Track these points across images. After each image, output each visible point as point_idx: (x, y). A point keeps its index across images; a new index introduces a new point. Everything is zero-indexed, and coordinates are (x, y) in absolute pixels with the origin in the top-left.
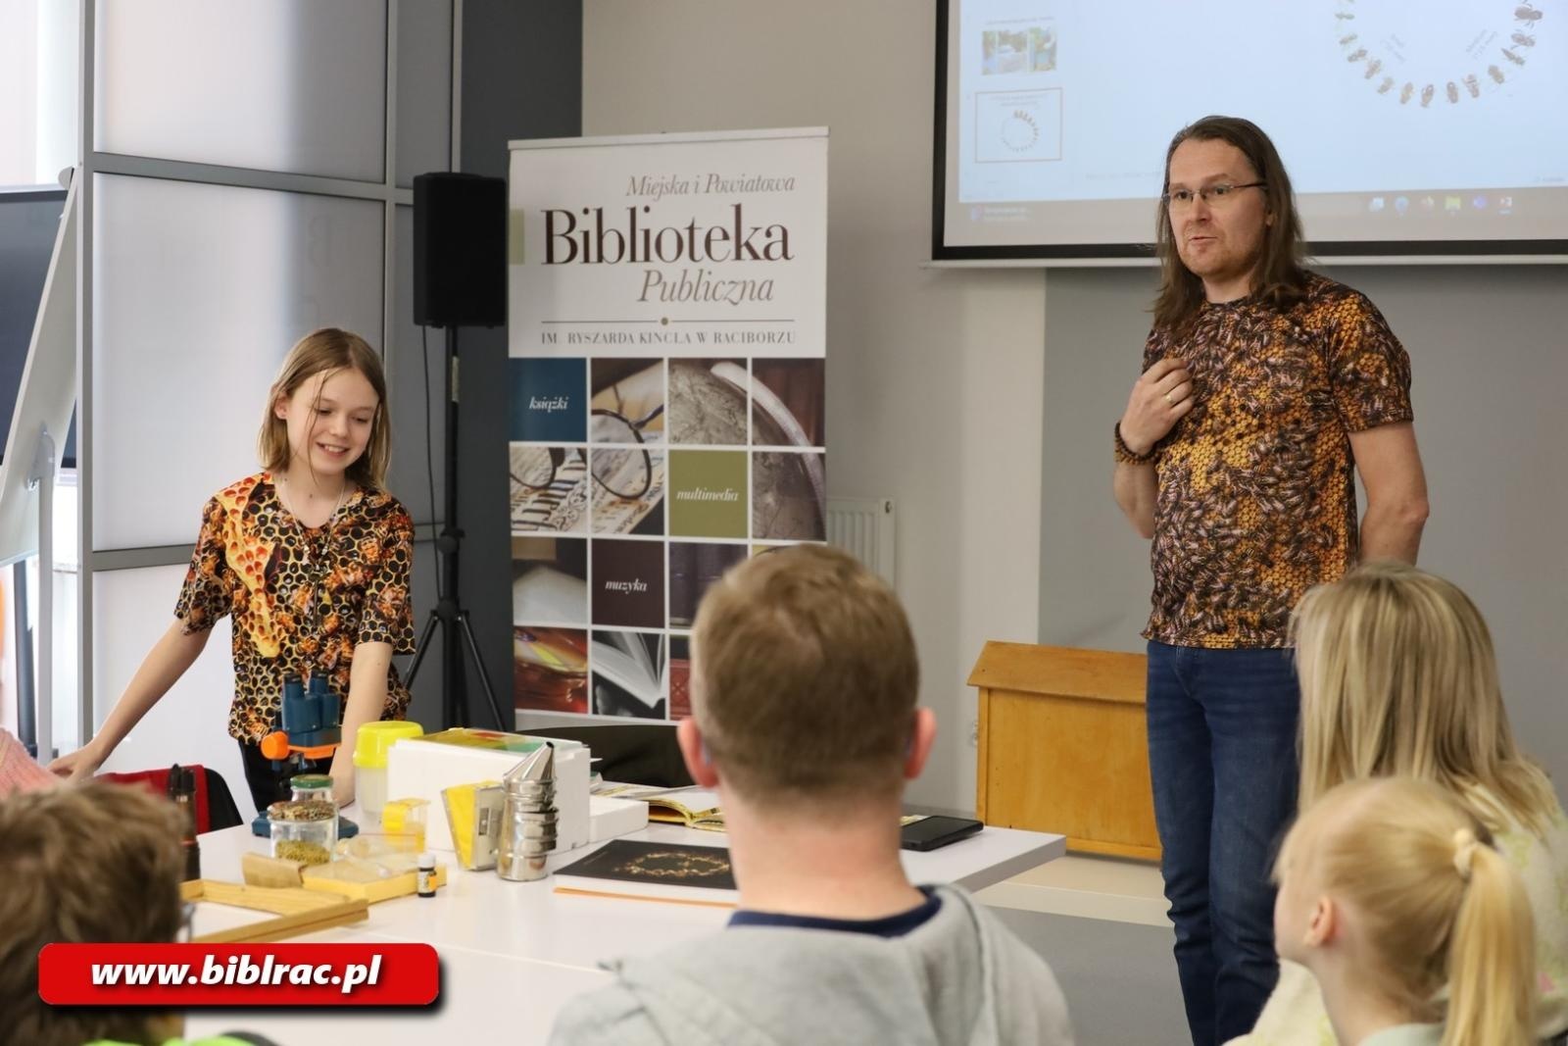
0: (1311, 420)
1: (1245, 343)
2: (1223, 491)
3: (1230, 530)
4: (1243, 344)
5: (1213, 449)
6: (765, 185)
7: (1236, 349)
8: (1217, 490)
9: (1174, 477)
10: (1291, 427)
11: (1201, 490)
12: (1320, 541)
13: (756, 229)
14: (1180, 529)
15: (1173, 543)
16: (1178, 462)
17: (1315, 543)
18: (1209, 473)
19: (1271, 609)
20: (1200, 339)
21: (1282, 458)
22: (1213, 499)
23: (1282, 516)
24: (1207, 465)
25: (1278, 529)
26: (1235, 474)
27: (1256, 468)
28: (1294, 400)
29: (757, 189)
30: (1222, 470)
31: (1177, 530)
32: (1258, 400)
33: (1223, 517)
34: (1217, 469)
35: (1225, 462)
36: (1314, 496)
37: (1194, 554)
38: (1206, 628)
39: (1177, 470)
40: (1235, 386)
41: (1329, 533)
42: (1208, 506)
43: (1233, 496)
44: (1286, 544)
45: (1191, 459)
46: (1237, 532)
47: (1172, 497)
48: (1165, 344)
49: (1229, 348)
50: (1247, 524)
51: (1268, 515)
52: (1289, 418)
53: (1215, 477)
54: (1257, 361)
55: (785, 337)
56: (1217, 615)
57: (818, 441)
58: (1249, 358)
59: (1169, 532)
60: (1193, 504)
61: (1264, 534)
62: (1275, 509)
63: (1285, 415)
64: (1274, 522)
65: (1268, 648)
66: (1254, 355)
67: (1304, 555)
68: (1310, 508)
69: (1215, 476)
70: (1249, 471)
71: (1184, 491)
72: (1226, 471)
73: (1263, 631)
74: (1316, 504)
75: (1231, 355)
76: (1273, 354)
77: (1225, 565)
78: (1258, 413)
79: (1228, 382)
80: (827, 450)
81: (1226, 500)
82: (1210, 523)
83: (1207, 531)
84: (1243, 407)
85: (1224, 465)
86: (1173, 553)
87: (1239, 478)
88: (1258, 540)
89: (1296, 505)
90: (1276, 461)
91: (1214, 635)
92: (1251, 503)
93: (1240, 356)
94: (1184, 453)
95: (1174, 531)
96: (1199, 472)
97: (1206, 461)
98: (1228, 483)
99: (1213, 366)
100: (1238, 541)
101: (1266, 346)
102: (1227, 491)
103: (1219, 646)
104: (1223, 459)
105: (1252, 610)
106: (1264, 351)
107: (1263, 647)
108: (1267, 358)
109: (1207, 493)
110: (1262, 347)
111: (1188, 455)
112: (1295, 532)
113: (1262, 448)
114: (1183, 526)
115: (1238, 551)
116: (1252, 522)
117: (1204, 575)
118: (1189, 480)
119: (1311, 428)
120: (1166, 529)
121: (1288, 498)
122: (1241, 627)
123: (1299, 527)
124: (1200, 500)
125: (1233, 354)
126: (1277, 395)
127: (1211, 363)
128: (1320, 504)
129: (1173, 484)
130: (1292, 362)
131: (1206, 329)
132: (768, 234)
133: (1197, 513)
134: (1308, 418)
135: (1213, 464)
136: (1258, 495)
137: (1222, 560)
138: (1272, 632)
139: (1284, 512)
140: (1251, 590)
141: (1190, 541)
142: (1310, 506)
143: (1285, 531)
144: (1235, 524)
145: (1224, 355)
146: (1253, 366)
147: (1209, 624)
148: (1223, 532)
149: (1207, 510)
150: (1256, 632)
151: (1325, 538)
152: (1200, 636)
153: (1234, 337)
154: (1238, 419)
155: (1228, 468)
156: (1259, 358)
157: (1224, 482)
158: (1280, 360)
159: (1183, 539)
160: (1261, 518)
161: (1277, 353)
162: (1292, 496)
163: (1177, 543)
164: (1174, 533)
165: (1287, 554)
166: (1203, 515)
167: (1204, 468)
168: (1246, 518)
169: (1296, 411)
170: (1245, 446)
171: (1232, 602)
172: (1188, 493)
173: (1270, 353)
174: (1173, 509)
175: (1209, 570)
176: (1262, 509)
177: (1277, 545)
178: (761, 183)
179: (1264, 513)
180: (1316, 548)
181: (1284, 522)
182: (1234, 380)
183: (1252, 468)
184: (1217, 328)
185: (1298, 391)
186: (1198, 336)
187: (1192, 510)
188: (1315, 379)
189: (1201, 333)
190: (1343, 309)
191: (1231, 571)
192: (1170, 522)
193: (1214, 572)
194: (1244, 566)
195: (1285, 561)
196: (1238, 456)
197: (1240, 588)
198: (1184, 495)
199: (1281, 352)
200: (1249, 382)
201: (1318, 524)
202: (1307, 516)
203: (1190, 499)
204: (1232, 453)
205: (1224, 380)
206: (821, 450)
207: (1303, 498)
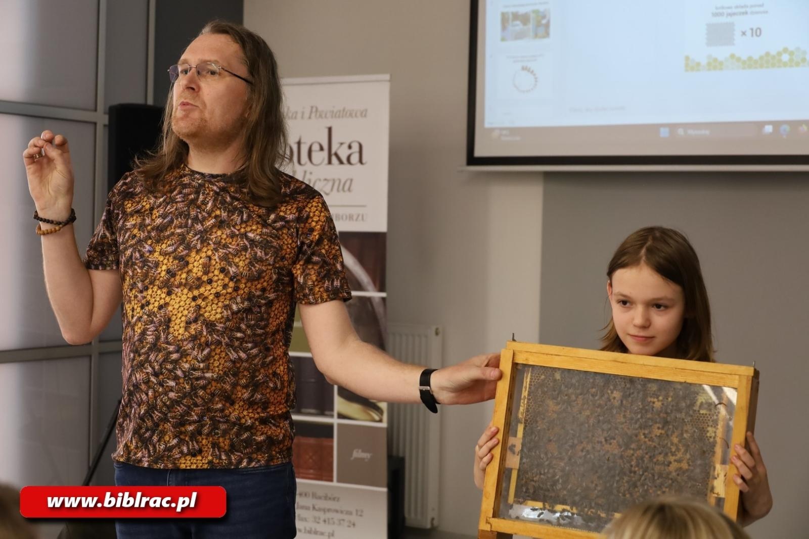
0: (273, 290)
1: (226, 214)
2: (200, 340)
3: (204, 373)
4: (224, 215)
5: (193, 304)
6: (348, 114)
7: (216, 217)
8: (194, 338)
9: (152, 322)
10: (258, 293)
11: (180, 337)
12: (271, 385)
13: (342, 144)
14: (157, 367)
15: (149, 378)
16: (156, 309)
17: (268, 387)
18: (188, 323)
19: (238, 435)
20: (179, 198)
21: (247, 317)
22: (190, 346)
23: (245, 364)
24: (186, 316)
25: (241, 375)
26: (210, 325)
27: (228, 323)
28: (265, 271)
29: (343, 117)
30: (199, 322)
31: (153, 368)
32: (237, 266)
33: (198, 362)
34: (196, 320)
35: (203, 315)
36: (268, 349)
37: (172, 391)
38: (181, 452)
39: (156, 316)
40: (216, 250)
41: (278, 379)
42: (185, 351)
43: (207, 345)
44: (245, 387)
45: (170, 308)
46: (208, 375)
47: (150, 339)
48: (138, 190)
49: (209, 214)
50: (217, 369)
51: (234, 362)
52: (259, 286)
53: (193, 328)
54: (237, 233)
55: (360, 217)
56: (192, 441)
57: (382, 289)
58: (230, 229)
59: (146, 369)
60: (171, 348)
61: (230, 378)
62: (240, 358)
63: (256, 282)
64: (238, 368)
65: (237, 468)
66: (234, 227)
67: (259, 396)
68: (265, 358)
69: (193, 326)
70: (222, 325)
71: (163, 336)
72: (203, 323)
73: (232, 453)
74: (270, 356)
75: (211, 222)
76: (252, 230)
77: (199, 401)
78: (234, 278)
79: (209, 244)
80: (388, 295)
81: (201, 348)
82: (187, 366)
83: (184, 372)
84: (222, 270)
85: (202, 318)
86: (149, 387)
87: (214, 330)
88: (224, 383)
89: (256, 356)
90: (242, 319)
91: (188, 458)
92: (221, 352)
93: (221, 224)
94: (162, 302)
95: (150, 369)
96: (178, 321)
97: (186, 312)
98: (205, 333)
99: (192, 225)
100: (209, 383)
101: (246, 222)
102: (203, 339)
103: (194, 467)
104: (201, 313)
105: (223, 436)
106: (243, 226)
107: (233, 467)
108: (246, 232)
109: (186, 340)
110: (242, 222)
111: (167, 304)
112: (253, 377)
113: (235, 307)
114: (161, 365)
115: (208, 391)
116: (221, 367)
117: (180, 409)
118: (168, 327)
119: (272, 296)
120: (143, 365)
121: (249, 350)
122: (214, 450)
123: (257, 374)
124: (178, 345)
125: (214, 220)
126: (253, 265)
127: (190, 221)
128: (273, 355)
129: (151, 328)
130: (267, 241)
131: (186, 191)
132: (350, 147)
133: (175, 356)
134: (271, 289)
135: (192, 316)
136: (227, 345)
137: (197, 397)
138: (239, 454)
139: (247, 361)
140: (221, 420)
141: (169, 379)
142: (266, 357)
143: (246, 376)
144: (207, 368)
145: (204, 219)
146: (233, 236)
147: (185, 449)
148: (197, 374)
149: (184, 354)
150: (227, 455)
151: (275, 383)
152: (175, 459)
153: (214, 205)
154: (216, 278)
155: (205, 320)
156: (238, 230)
157: (201, 332)
158: (258, 237)
159: (161, 377)
160: (228, 364)
161: (256, 230)
162: (252, 349)
163: (153, 379)
164: (150, 370)
165: (246, 396)
166: (181, 358)
167: (183, 319)
168: (216, 363)
169: (265, 281)
170: (220, 304)
171: (206, 430)
172: (167, 338)
173: (249, 229)
174: (150, 349)
175: (184, 405)
176: (229, 357)
177: (239, 388)
178: (345, 113)
179: (231, 360)
180: (268, 391)
181: (246, 369)
182: (214, 244)
183: (225, 324)
184: (197, 193)
185: (269, 265)
186: (177, 195)
187: (171, 353)
188: (283, 258)
189: (180, 193)
190: (312, 206)
191: (204, 406)
192: (147, 360)
193: (189, 407)
194: (215, 402)
195: (244, 401)
196: (214, 312)
197: (211, 419)
198: (162, 339)
199: (259, 230)
200: (231, 250)
201: (271, 372)
202: (264, 365)
203: (168, 343)
204: (208, 309)
205: (204, 241)
206: (384, 295)
207: (260, 351)
